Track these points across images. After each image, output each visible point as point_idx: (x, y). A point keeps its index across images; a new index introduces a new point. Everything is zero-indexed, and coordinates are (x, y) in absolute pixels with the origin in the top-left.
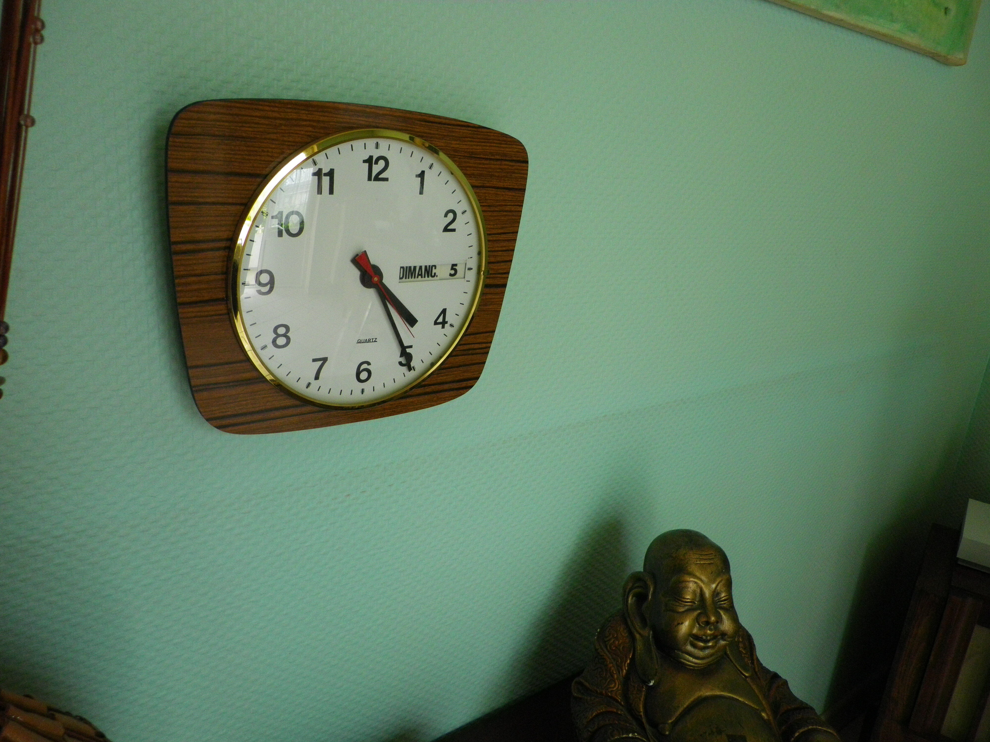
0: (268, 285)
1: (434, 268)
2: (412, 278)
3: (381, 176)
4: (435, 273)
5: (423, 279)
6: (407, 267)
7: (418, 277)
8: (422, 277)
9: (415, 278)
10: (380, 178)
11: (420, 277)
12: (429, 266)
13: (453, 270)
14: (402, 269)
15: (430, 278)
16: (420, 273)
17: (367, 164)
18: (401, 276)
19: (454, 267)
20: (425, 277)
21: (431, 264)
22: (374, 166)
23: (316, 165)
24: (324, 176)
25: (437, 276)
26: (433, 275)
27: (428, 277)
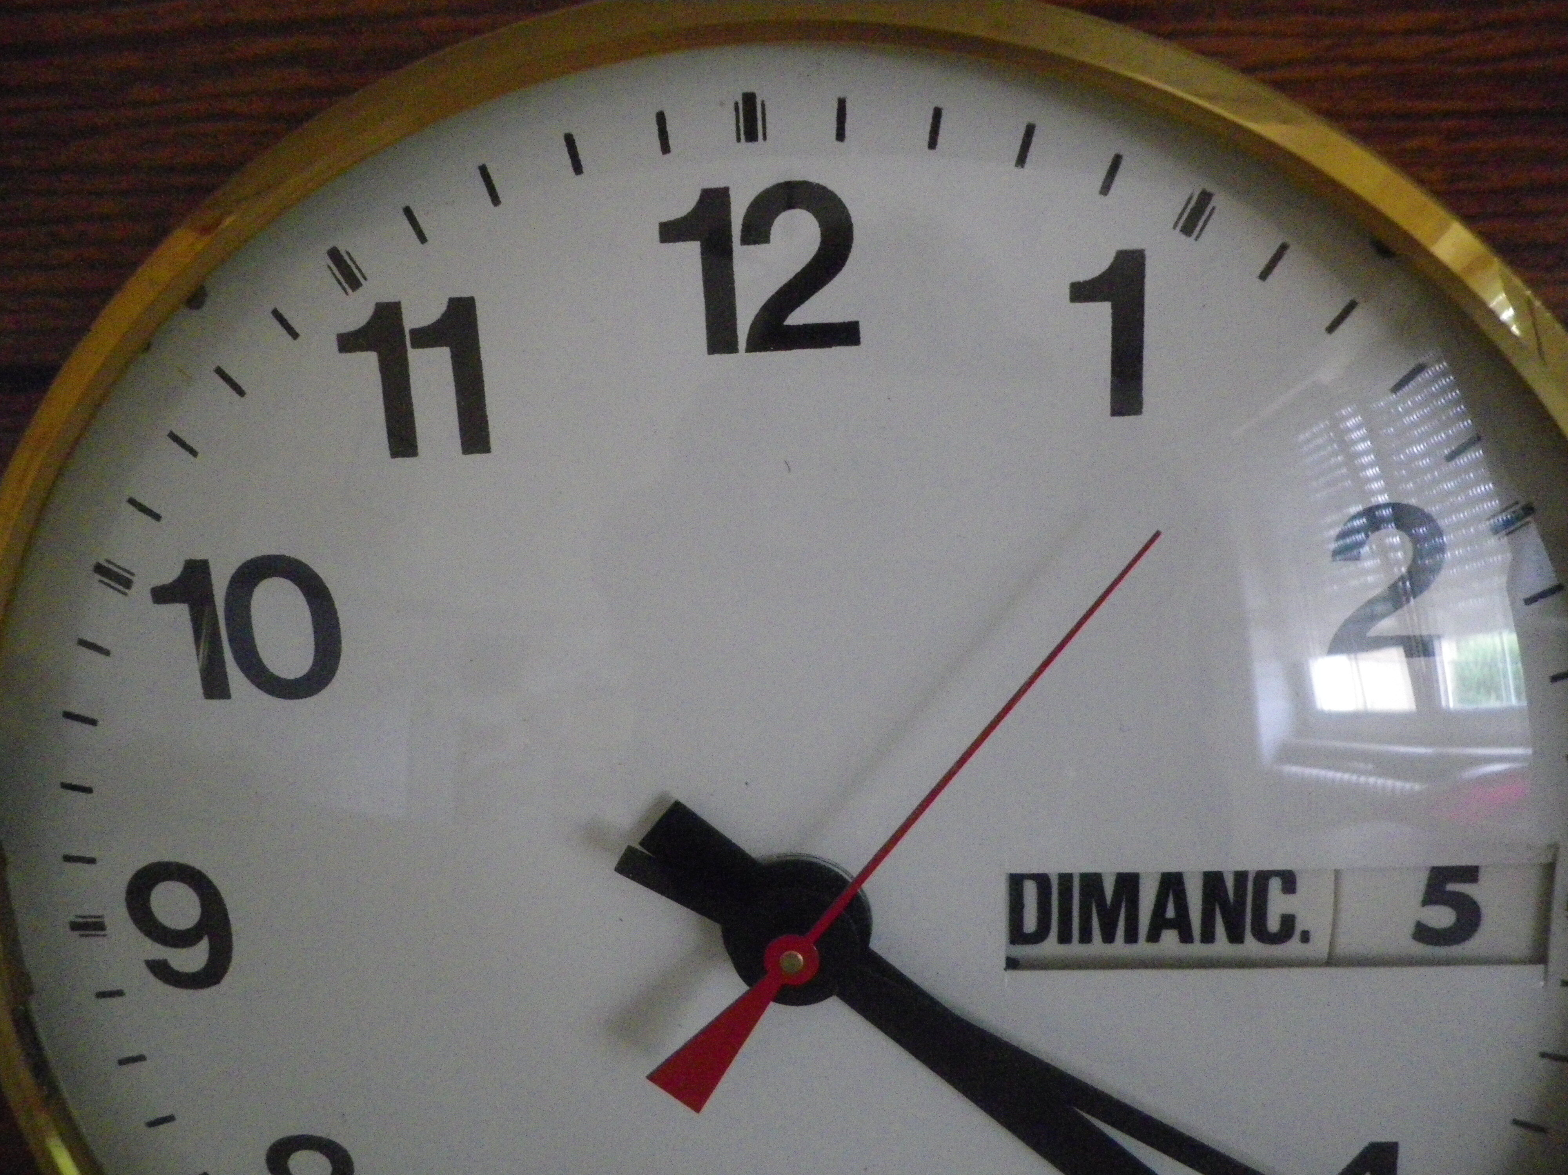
0: (200, 938)
1: (1275, 885)
2: (1109, 937)
3: (797, 318)
4: (1288, 921)
5: (1197, 949)
6: (1066, 879)
7: (1154, 936)
8: (1186, 937)
9: (1131, 937)
10: (798, 327)
11: (1170, 937)
12: (1241, 877)
13: (1445, 903)
14: (1030, 890)
15: (1251, 946)
16: (1170, 913)
17: (692, 250)
18: (1030, 924)
19: (1451, 887)
20: (1208, 937)
21: (1253, 865)
22: (739, 251)
23: (355, 284)
24: (414, 346)
25: (1305, 937)
26: (1273, 925)
27: (1236, 936)
